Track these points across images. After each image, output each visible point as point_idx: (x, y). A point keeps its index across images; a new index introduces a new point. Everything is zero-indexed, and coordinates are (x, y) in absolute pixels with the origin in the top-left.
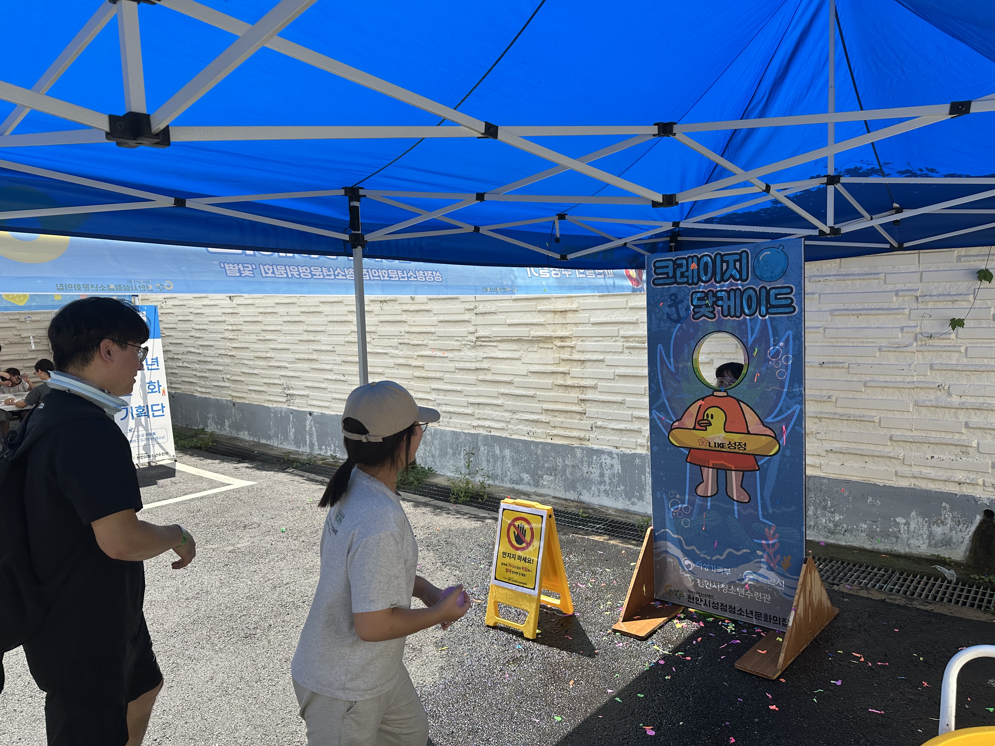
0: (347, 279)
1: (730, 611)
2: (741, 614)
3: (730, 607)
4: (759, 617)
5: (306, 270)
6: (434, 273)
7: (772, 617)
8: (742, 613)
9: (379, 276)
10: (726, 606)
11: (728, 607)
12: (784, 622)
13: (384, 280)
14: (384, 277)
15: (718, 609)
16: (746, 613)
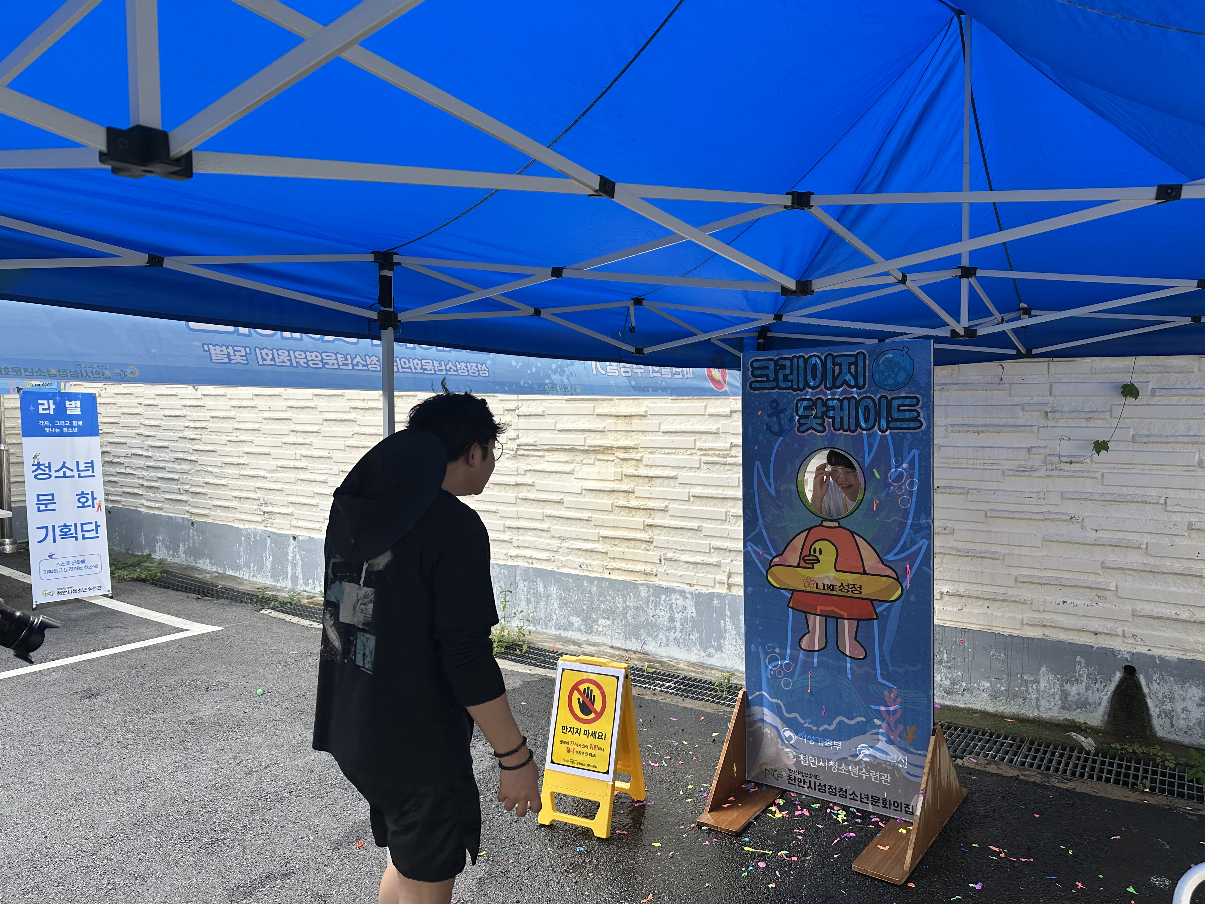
0: (368, 369)
1: (840, 795)
2: (853, 799)
3: (841, 790)
4: (876, 802)
5: (316, 356)
6: (479, 366)
7: (892, 803)
8: (856, 798)
9: (410, 368)
10: (835, 788)
11: (838, 790)
12: (907, 809)
13: (416, 373)
14: (416, 368)
15: (825, 792)
16: (861, 797)
